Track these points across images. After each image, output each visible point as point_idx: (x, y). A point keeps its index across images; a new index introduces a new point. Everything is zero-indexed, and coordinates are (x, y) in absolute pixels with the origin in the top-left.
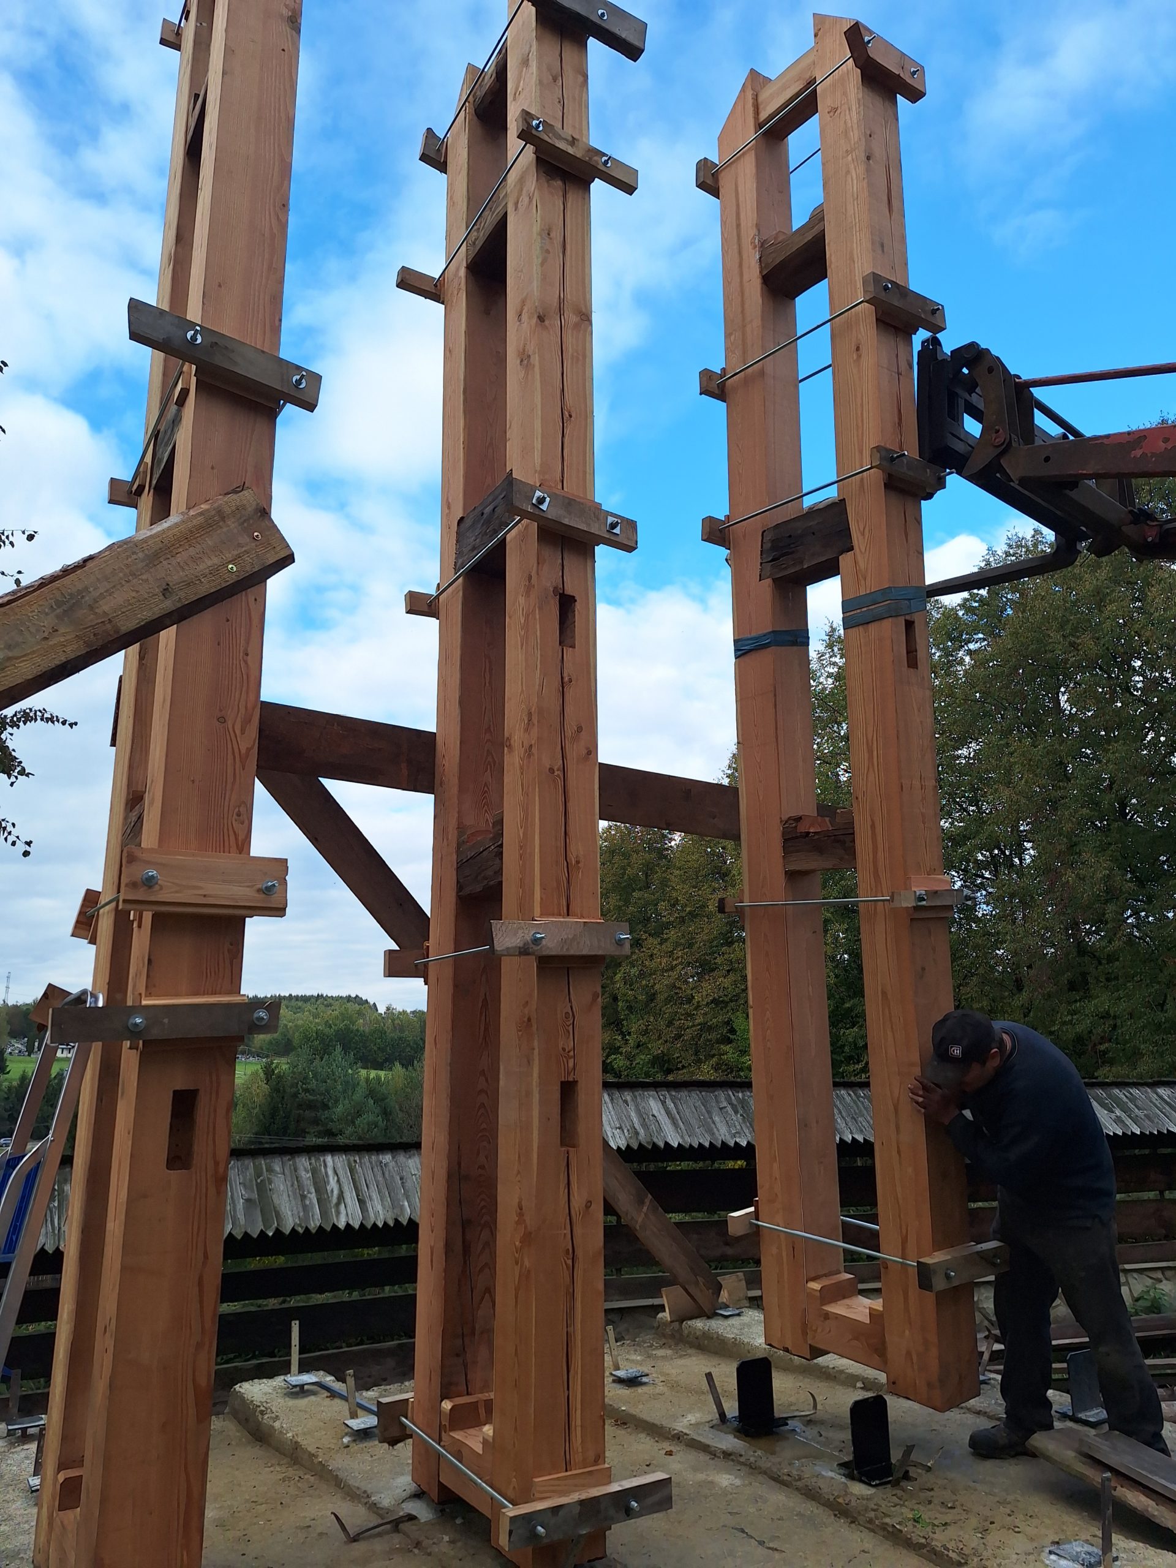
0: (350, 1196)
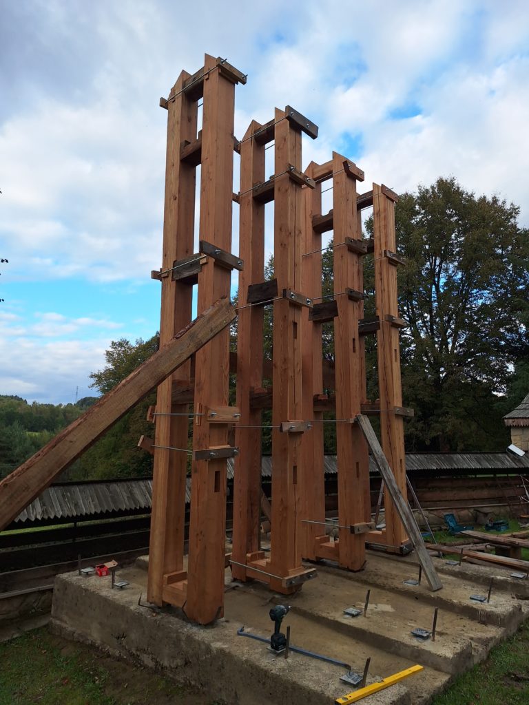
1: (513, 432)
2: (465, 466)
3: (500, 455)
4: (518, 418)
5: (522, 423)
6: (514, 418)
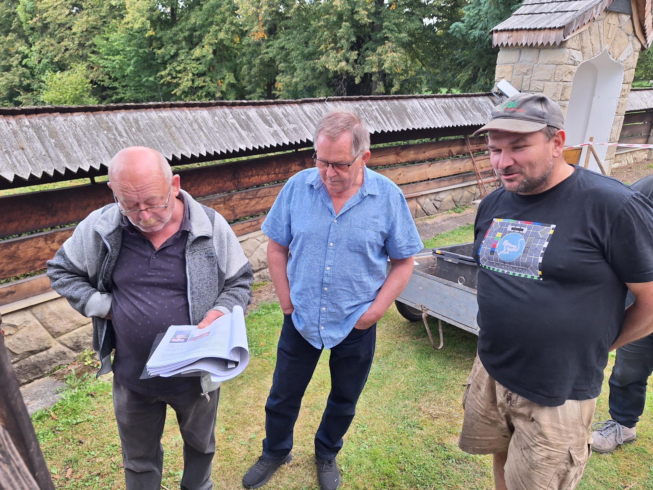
1: (501, 57)
2: (426, 124)
3: (481, 99)
4: (517, 30)
5: (524, 39)
6: (512, 30)
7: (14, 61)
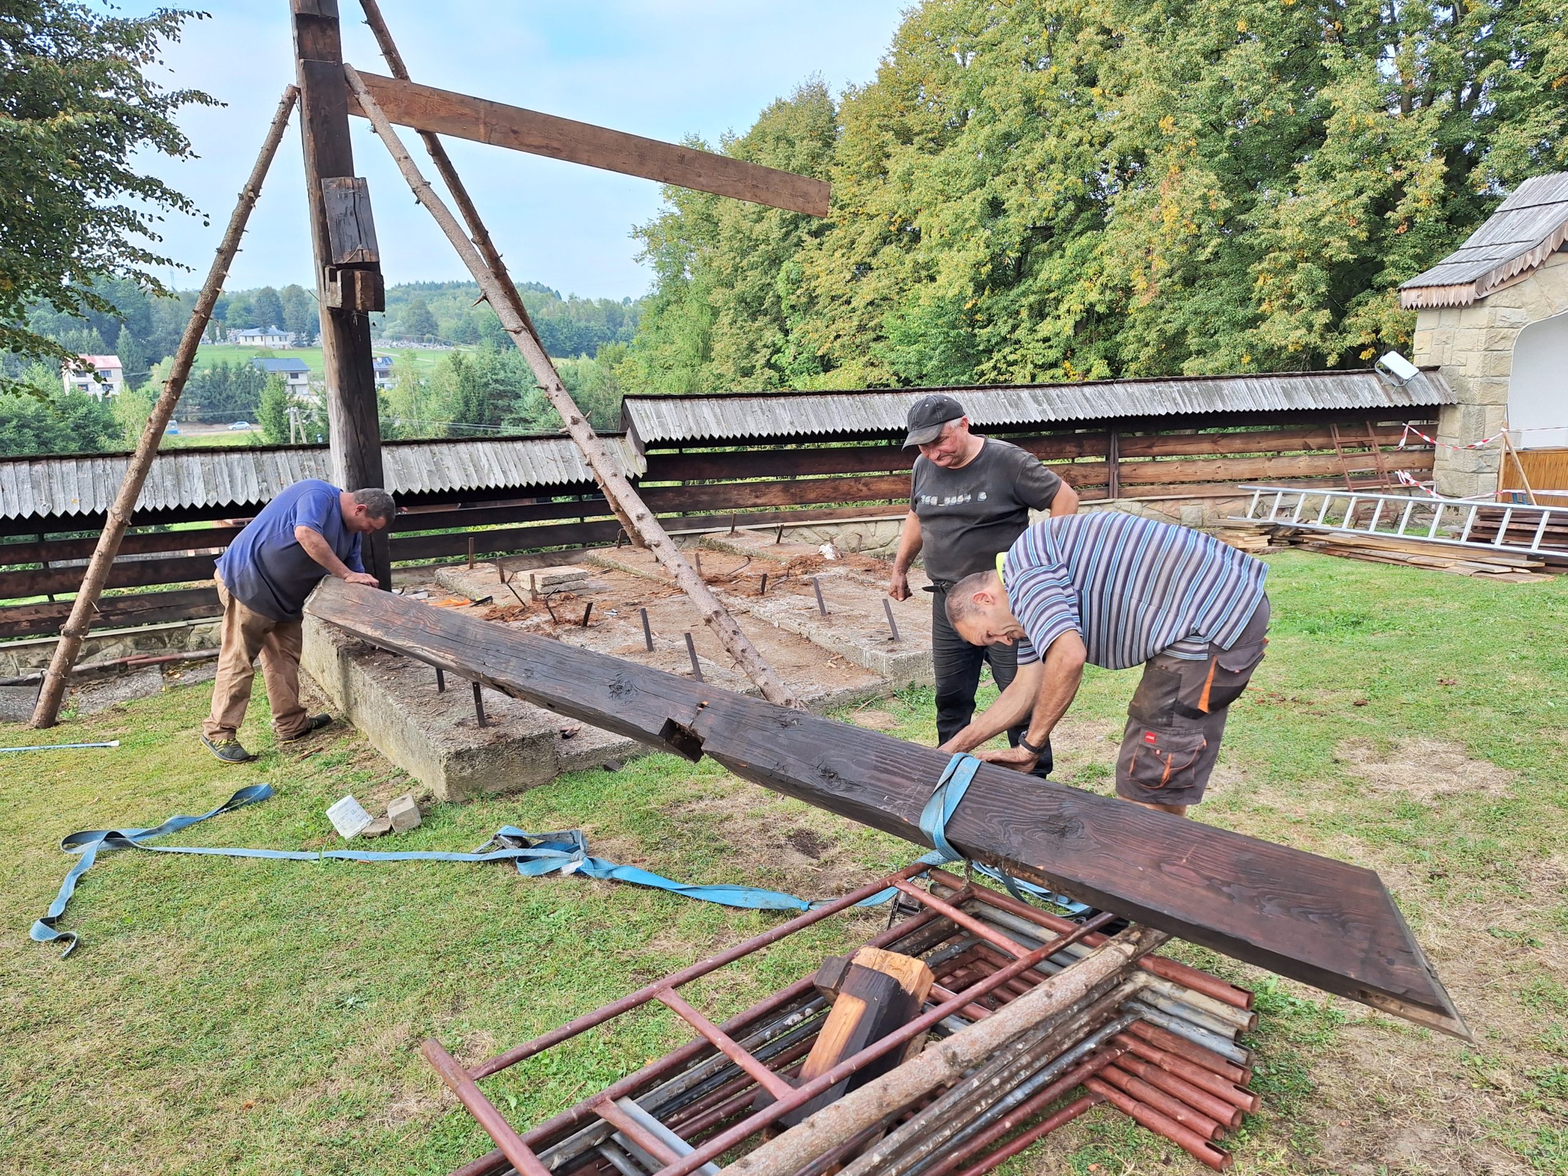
0: (497, 469)
1: (1420, 323)
2: (1247, 407)
4: (1426, 287)
5: (1434, 298)
7: (760, 359)
